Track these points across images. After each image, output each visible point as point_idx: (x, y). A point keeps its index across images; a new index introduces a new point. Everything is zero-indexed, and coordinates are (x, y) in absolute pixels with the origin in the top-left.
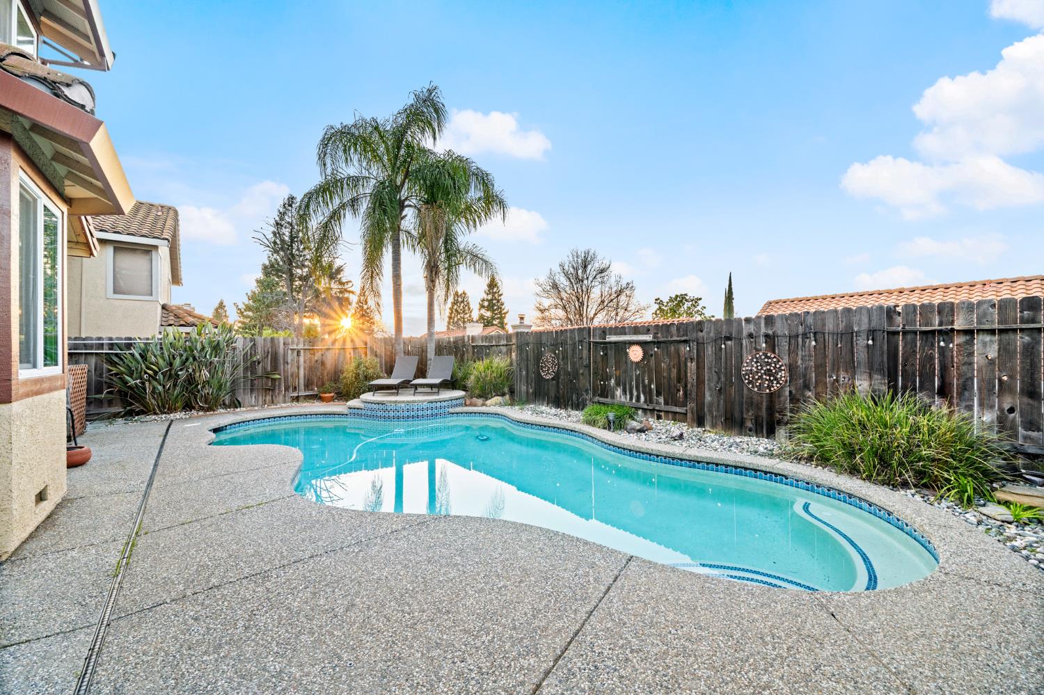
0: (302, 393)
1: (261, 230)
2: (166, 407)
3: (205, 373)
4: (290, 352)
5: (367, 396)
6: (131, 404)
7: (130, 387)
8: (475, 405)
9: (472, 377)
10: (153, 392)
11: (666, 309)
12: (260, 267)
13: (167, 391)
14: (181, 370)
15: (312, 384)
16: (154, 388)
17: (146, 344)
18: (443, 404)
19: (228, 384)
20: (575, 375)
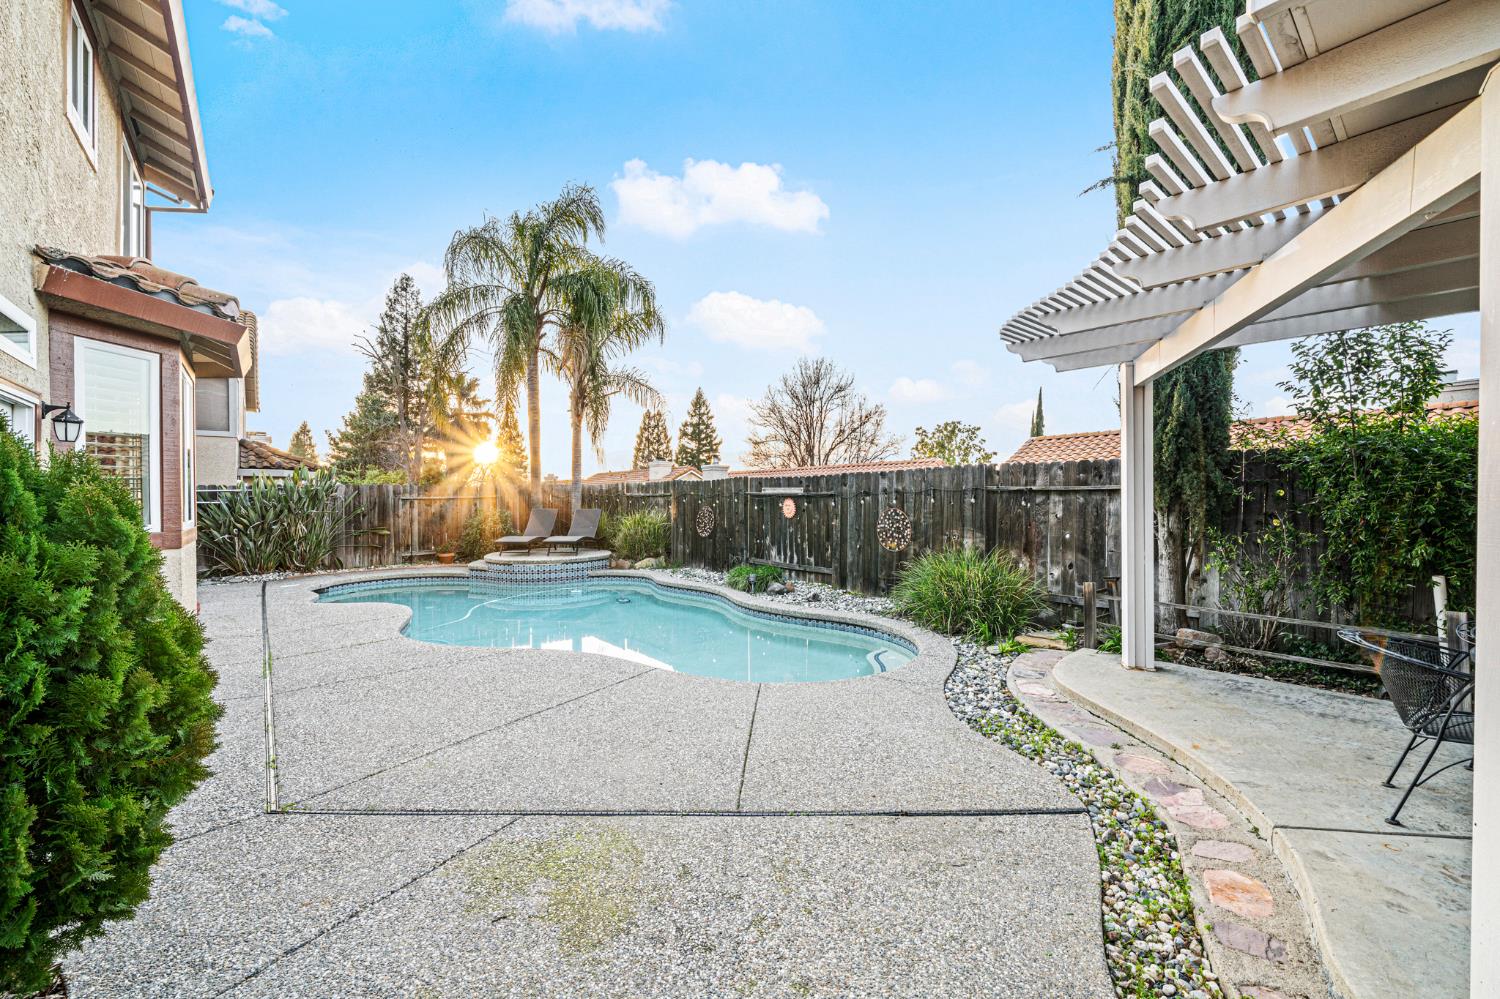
0: (416, 553)
1: (363, 334)
2: (256, 566)
3: (302, 528)
4: (401, 502)
5: (493, 557)
6: (218, 563)
7: (217, 544)
8: (622, 568)
9: (621, 535)
10: (243, 548)
11: (929, 442)
12: (362, 378)
13: (258, 548)
14: (275, 524)
15: (429, 541)
16: (244, 544)
17: (232, 493)
18: (581, 566)
19: (328, 541)
20: (731, 532)
